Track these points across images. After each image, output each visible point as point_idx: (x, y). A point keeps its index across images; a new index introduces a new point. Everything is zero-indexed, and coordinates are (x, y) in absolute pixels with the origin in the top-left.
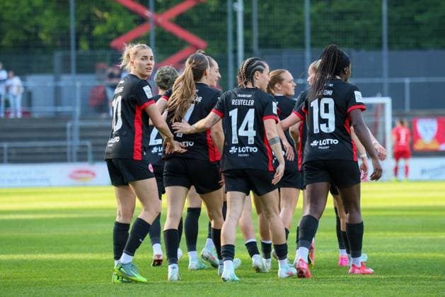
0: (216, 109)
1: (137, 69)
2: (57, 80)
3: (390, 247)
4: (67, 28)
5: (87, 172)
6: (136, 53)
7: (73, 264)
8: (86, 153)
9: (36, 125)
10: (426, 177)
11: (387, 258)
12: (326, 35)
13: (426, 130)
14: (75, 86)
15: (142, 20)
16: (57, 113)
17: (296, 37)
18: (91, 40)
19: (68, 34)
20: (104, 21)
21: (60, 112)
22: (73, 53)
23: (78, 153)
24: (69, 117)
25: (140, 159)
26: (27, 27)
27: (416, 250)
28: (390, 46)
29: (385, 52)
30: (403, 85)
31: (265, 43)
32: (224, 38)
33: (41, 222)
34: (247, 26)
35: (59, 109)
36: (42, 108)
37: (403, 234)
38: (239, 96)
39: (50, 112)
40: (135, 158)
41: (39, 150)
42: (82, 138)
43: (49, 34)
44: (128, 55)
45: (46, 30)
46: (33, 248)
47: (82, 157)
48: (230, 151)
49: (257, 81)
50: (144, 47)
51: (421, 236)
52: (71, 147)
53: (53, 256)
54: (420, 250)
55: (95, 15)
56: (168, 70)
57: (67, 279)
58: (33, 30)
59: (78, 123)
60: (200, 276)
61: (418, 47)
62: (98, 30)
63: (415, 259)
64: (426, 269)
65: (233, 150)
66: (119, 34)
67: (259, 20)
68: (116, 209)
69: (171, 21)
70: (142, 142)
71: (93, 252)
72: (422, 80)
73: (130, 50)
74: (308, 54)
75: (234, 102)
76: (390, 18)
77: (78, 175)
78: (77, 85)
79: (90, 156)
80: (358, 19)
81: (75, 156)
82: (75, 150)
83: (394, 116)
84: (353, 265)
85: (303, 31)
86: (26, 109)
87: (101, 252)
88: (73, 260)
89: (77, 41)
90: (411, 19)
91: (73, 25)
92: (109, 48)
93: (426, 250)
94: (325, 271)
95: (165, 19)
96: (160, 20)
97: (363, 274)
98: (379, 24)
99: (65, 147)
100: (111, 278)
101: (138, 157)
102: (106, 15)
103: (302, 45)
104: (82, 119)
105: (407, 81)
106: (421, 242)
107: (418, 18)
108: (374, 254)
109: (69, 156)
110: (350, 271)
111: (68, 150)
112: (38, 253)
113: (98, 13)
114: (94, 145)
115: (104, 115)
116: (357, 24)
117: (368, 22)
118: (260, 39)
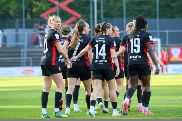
0: (90, 44)
1: (54, 27)
2: (17, 31)
3: (160, 103)
4: (21, 9)
5: (30, 71)
6: (53, 20)
7: (24, 110)
8: (29, 62)
9: (8, 51)
10: (175, 72)
11: (159, 107)
12: (133, 12)
13: (175, 53)
14: (25, 34)
15: (53, 6)
16: (17, 45)
17: (119, 13)
18: (32, 14)
19: (22, 11)
20: (37, 6)
21: (18, 45)
22: (24, 20)
23: (26, 62)
24: (22, 47)
25: (55, 65)
26: (4, 9)
27: (171, 104)
28: (160, 17)
29: (158, 19)
30: (165, 33)
31: (106, 15)
32: (89, 13)
33: (10, 92)
34: (99, 8)
35: (18, 44)
36: (11, 43)
37: (165, 97)
38: (99, 38)
39: (14, 45)
40: (53, 65)
41: (9, 61)
42: (28, 56)
43: (13, 11)
44: (50, 21)
45: (12, 10)
46: (7, 103)
47: (28, 64)
48: (95, 62)
49: (107, 32)
50: (57, 17)
51: (173, 98)
52: (23, 60)
53: (15, 107)
54: (173, 104)
55: (34, 3)
56: (67, 27)
57: (21, 116)
58: (6, 10)
59: (26, 50)
60: (78, 115)
61: (172, 17)
62: (35, 10)
63: (171, 108)
64: (175, 112)
65: (96, 61)
66: (44, 12)
67: (104, 6)
68: (43, 86)
69: (66, 6)
70: (56, 58)
71: (32, 105)
72: (173, 31)
73: (51, 18)
74: (125, 20)
75: (97, 41)
76: (160, 5)
77: (26, 72)
78: (25, 33)
79: (31, 64)
80: (146, 5)
81: (25, 64)
82: (25, 61)
83: (161, 46)
84: (144, 110)
85: (123, 10)
86: (4, 44)
87: (36, 104)
88: (24, 108)
89: (26, 14)
90: (169, 5)
91: (24, 7)
92: (39, 17)
93: (175, 104)
94: (132, 113)
95: (63, 5)
96: (61, 5)
97: (148, 114)
98: (155, 7)
99: (21, 60)
100: (40, 116)
101: (54, 64)
102: (38, 3)
103: (122, 16)
104: (28, 48)
105: (167, 31)
106: (173, 100)
107: (172, 5)
108: (153, 105)
109: (22, 64)
110: (143, 112)
111: (22, 61)
112: (9, 105)
113: (34, 2)
114: (33, 59)
115: (37, 46)
116: (146, 7)
117: (150, 6)
118: (104, 14)
